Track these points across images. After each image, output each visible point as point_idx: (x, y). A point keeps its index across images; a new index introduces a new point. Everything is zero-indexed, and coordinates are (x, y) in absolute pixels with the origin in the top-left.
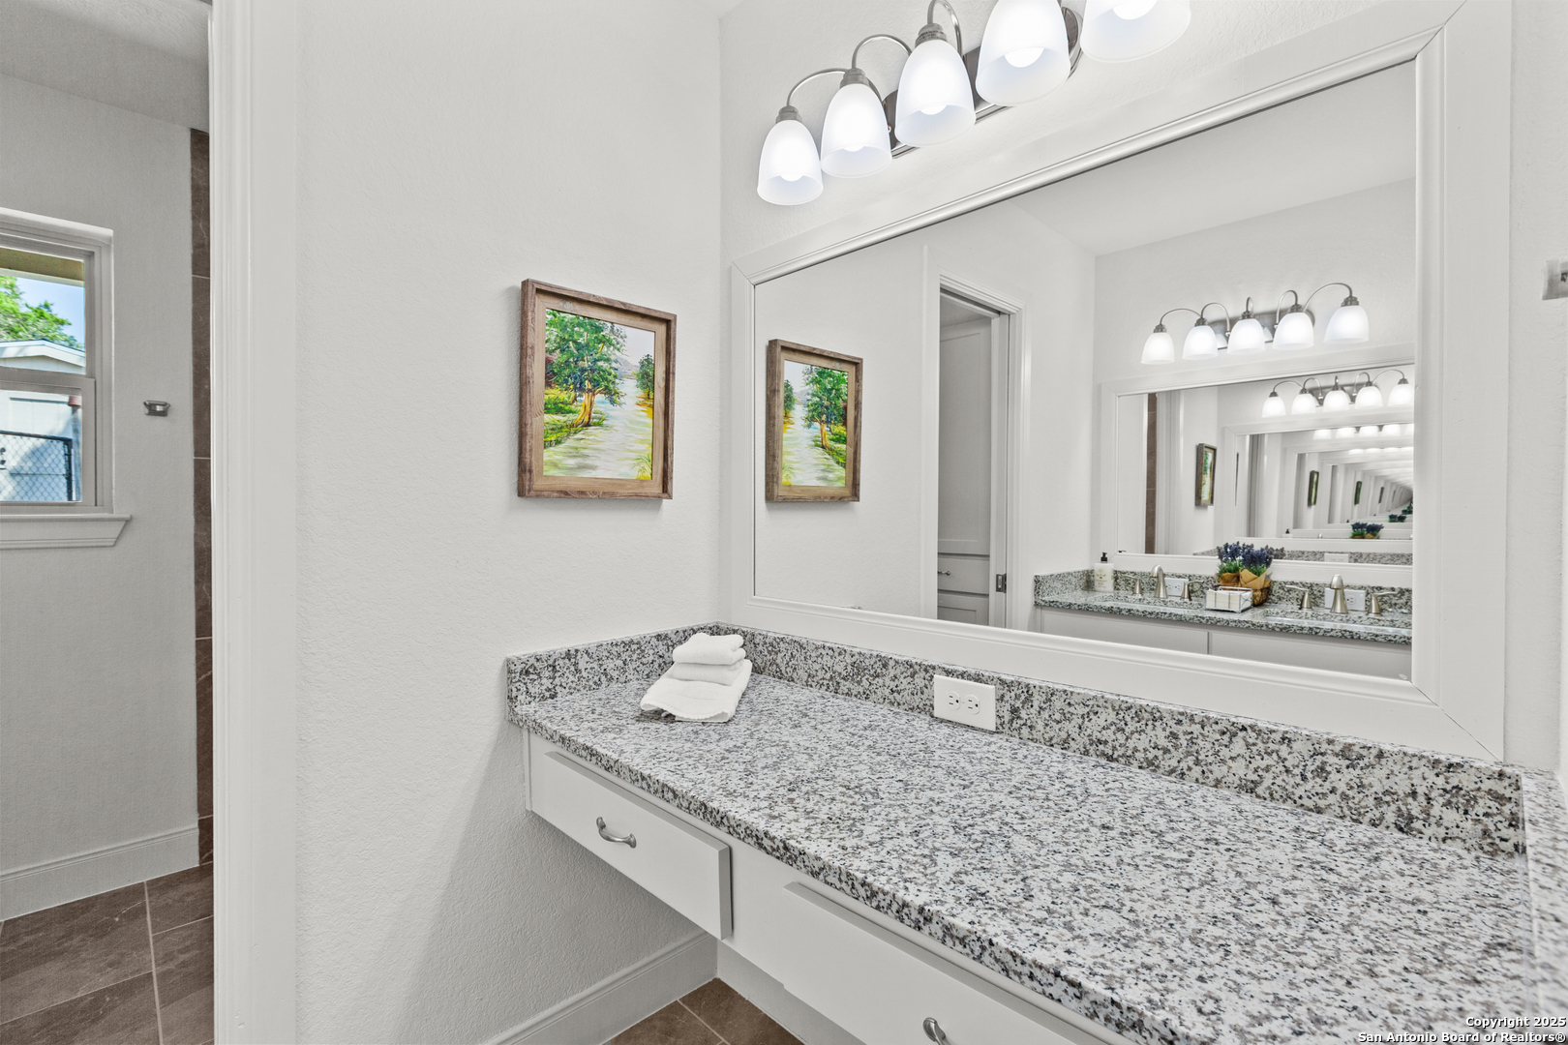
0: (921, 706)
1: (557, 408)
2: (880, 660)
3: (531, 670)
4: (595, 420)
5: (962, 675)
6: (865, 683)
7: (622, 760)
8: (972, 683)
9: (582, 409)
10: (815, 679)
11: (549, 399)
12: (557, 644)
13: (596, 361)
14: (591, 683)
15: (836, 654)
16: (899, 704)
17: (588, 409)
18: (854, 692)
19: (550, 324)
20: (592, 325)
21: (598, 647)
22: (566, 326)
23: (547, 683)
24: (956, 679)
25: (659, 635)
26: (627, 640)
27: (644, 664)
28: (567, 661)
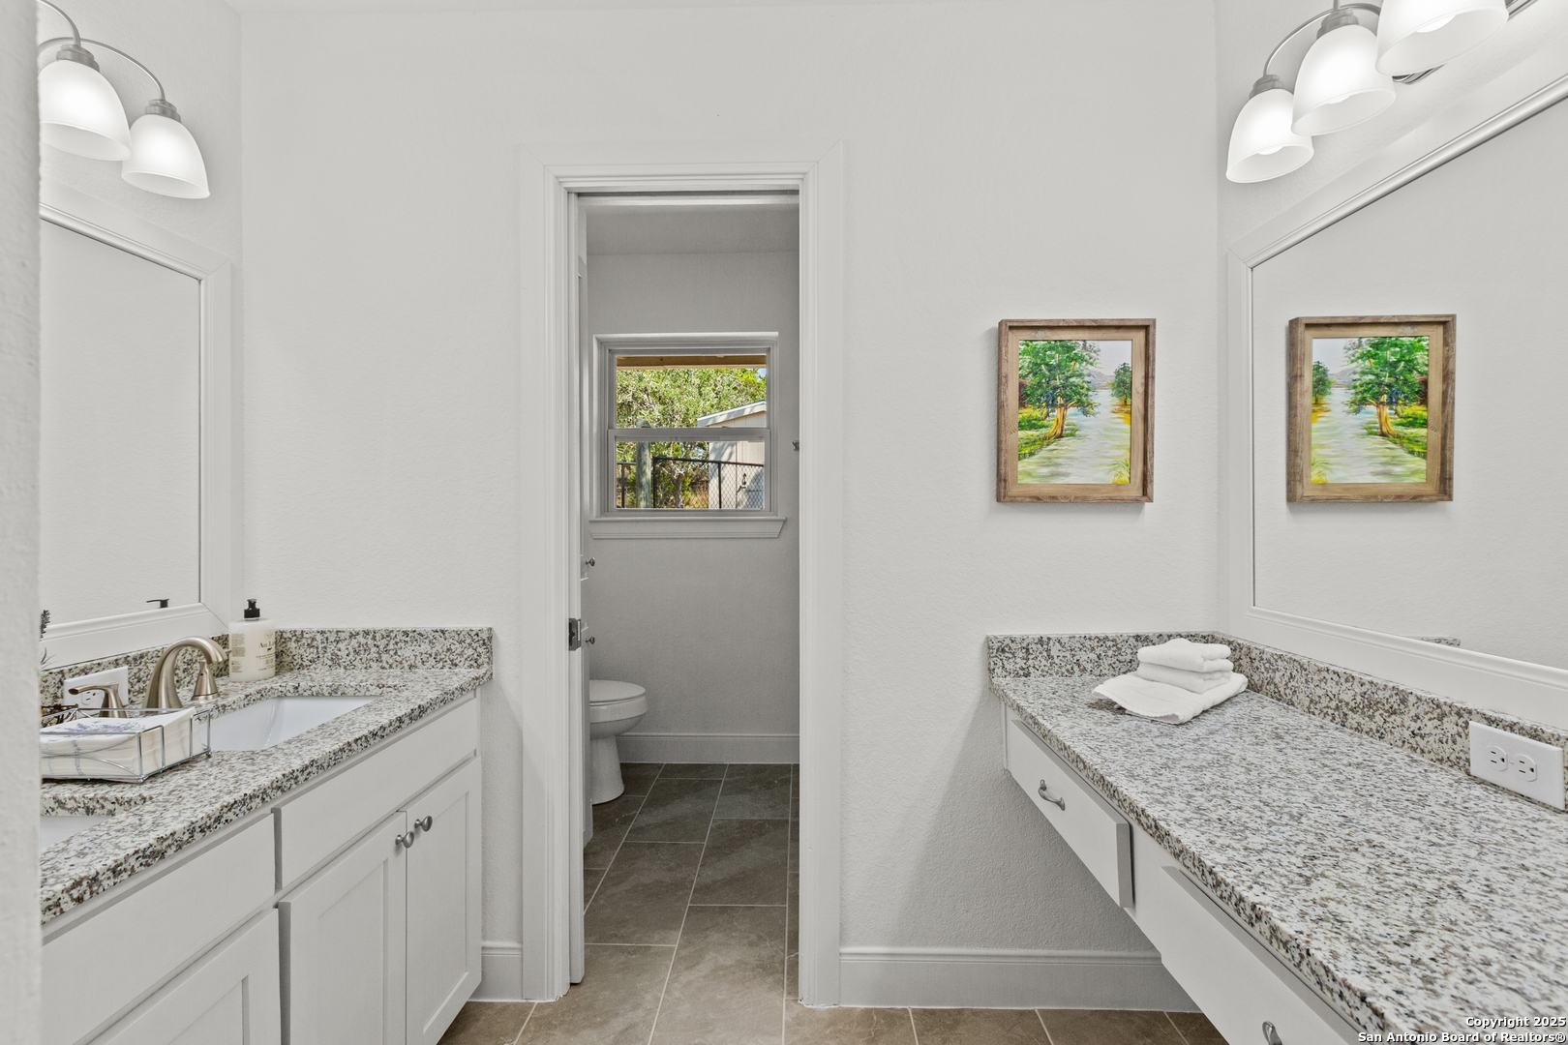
0: (1453, 758)
1: (1031, 424)
2: (1397, 694)
3: (1007, 649)
4: (1067, 432)
5: (1511, 727)
6: (1378, 718)
7: (1054, 731)
8: (1526, 739)
9: (1054, 423)
10: (1318, 706)
11: (1023, 418)
12: (1034, 631)
13: (1068, 378)
14: (1063, 670)
15: (1342, 680)
16: (1423, 751)
17: (1060, 422)
18: (1366, 729)
19: (1024, 353)
20: (1063, 347)
21: (1070, 638)
22: (1038, 352)
23: (1021, 663)
24: (1501, 732)
25: (1138, 636)
26: (1101, 636)
27: (1120, 662)
28: (1039, 646)
